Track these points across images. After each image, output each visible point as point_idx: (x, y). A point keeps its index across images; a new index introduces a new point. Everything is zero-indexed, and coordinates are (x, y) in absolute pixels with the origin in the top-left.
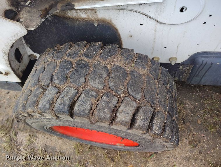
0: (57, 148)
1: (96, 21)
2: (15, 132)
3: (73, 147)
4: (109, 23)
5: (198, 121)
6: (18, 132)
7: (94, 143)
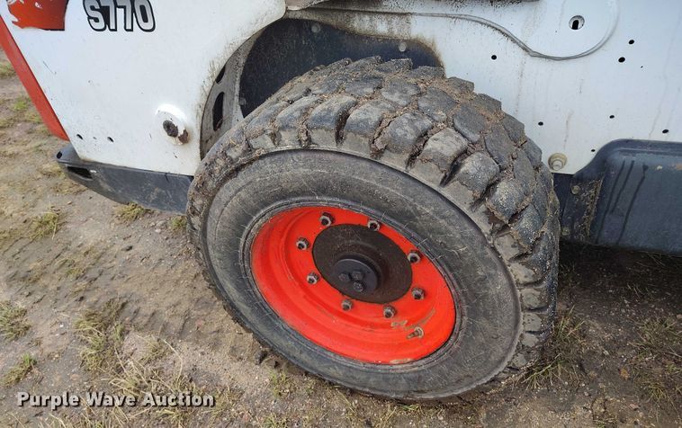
0: (222, 379)
1: (405, 41)
2: (122, 330)
3: (267, 380)
4: (430, 49)
5: (623, 371)
6: (128, 332)
7: (332, 355)
